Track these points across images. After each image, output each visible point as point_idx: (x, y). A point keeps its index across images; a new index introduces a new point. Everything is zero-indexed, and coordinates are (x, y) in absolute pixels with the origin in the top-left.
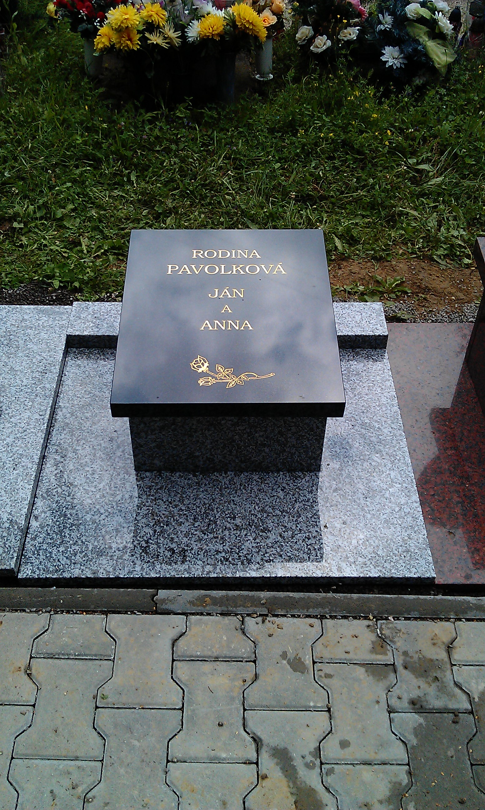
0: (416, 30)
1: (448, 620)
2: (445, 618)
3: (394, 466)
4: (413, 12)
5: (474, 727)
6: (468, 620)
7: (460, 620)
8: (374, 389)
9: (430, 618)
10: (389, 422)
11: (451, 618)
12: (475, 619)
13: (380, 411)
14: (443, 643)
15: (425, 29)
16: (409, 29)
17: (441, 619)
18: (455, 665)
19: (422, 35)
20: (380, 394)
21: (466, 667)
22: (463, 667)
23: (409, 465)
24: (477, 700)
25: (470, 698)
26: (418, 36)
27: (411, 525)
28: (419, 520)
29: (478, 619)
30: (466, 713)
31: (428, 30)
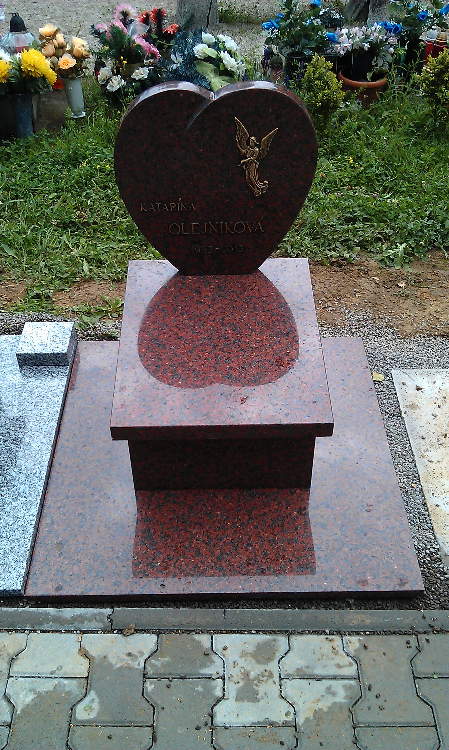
0: (204, 68)
1: (23, 631)
2: (21, 630)
3: (27, 480)
4: (201, 53)
5: (6, 740)
6: (44, 632)
7: (35, 631)
8: (41, 405)
9: (6, 630)
10: (41, 437)
11: (26, 630)
12: (51, 630)
13: (37, 426)
14: (9, 654)
15: (212, 66)
16: (198, 68)
17: (16, 631)
18: (12, 677)
19: (209, 72)
20: (44, 410)
21: (22, 679)
22: (20, 679)
23: (42, 479)
24: (19, 712)
25: (14, 710)
26: (206, 73)
27: (18, 538)
28: (29, 532)
29: (54, 631)
30: (3, 726)
31: (215, 67)
